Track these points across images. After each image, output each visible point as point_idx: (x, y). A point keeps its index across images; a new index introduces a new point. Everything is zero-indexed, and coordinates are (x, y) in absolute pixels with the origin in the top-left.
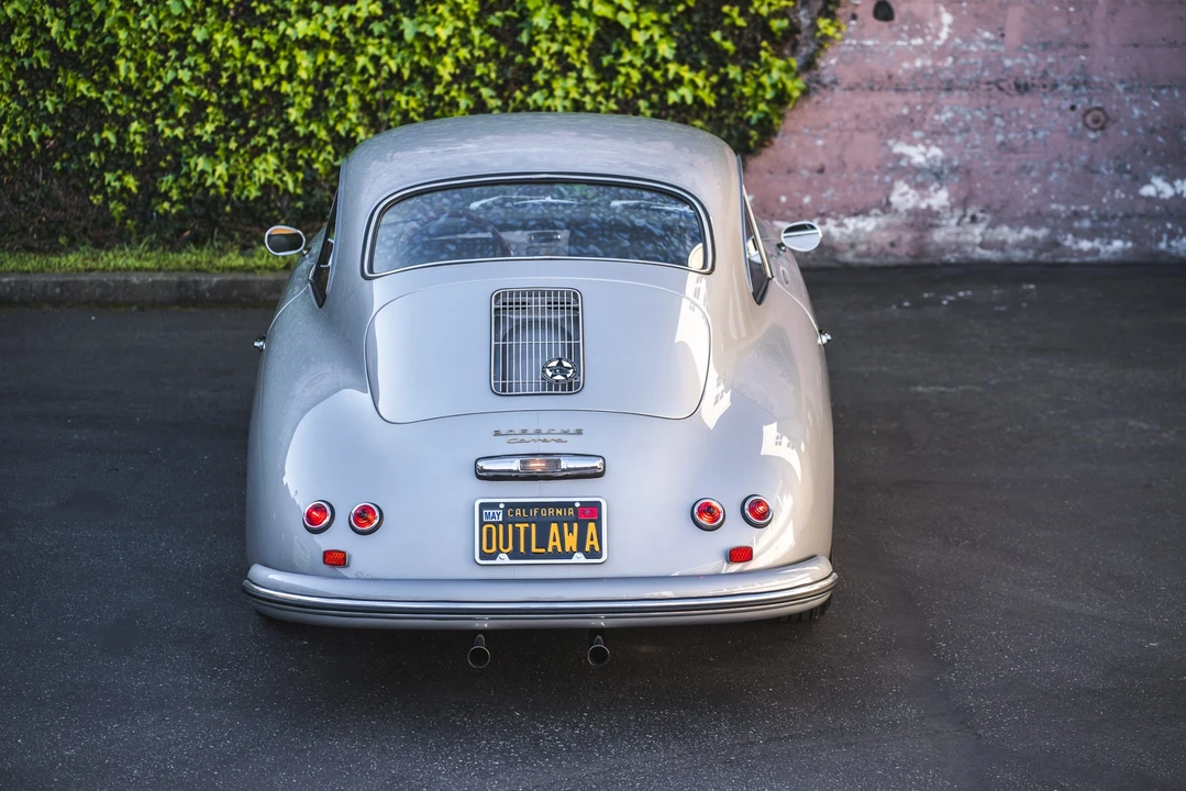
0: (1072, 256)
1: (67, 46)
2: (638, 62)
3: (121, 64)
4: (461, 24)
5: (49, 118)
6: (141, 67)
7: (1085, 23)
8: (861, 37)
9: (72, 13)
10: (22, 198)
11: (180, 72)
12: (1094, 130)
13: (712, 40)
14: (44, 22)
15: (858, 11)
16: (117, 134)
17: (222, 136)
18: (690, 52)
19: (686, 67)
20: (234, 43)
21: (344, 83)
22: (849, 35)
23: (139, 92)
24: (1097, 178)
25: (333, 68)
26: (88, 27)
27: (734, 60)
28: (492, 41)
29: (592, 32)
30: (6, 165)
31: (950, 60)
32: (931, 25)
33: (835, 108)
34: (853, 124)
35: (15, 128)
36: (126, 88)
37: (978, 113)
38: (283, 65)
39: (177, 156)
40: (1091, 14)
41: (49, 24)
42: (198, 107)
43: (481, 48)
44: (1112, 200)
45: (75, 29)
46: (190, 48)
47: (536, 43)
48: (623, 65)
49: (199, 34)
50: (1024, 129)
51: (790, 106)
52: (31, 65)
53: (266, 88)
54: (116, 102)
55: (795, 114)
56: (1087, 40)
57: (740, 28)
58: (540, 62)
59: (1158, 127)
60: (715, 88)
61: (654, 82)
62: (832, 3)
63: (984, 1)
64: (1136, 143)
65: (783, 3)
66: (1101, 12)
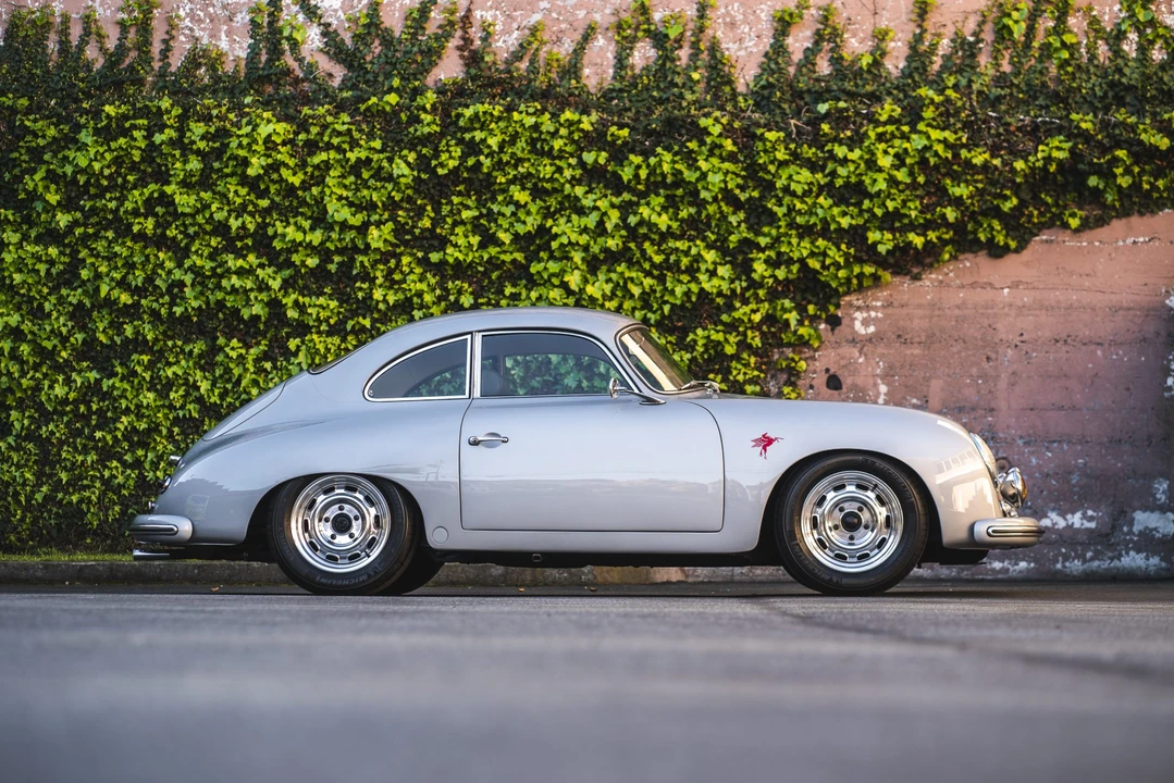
0: (987, 574)
1: (212, 400)
7: (990, 392)
9: (217, 375)
14: (195, 381)
15: (814, 383)
26: (229, 386)
32: (871, 394)
40: (995, 385)
41: (199, 384)
45: (220, 388)
52: (184, 415)
56: (993, 405)
59: (1051, 472)
62: (794, 375)
63: (911, 375)
64: (1034, 485)
65: (756, 373)
66: (1003, 384)
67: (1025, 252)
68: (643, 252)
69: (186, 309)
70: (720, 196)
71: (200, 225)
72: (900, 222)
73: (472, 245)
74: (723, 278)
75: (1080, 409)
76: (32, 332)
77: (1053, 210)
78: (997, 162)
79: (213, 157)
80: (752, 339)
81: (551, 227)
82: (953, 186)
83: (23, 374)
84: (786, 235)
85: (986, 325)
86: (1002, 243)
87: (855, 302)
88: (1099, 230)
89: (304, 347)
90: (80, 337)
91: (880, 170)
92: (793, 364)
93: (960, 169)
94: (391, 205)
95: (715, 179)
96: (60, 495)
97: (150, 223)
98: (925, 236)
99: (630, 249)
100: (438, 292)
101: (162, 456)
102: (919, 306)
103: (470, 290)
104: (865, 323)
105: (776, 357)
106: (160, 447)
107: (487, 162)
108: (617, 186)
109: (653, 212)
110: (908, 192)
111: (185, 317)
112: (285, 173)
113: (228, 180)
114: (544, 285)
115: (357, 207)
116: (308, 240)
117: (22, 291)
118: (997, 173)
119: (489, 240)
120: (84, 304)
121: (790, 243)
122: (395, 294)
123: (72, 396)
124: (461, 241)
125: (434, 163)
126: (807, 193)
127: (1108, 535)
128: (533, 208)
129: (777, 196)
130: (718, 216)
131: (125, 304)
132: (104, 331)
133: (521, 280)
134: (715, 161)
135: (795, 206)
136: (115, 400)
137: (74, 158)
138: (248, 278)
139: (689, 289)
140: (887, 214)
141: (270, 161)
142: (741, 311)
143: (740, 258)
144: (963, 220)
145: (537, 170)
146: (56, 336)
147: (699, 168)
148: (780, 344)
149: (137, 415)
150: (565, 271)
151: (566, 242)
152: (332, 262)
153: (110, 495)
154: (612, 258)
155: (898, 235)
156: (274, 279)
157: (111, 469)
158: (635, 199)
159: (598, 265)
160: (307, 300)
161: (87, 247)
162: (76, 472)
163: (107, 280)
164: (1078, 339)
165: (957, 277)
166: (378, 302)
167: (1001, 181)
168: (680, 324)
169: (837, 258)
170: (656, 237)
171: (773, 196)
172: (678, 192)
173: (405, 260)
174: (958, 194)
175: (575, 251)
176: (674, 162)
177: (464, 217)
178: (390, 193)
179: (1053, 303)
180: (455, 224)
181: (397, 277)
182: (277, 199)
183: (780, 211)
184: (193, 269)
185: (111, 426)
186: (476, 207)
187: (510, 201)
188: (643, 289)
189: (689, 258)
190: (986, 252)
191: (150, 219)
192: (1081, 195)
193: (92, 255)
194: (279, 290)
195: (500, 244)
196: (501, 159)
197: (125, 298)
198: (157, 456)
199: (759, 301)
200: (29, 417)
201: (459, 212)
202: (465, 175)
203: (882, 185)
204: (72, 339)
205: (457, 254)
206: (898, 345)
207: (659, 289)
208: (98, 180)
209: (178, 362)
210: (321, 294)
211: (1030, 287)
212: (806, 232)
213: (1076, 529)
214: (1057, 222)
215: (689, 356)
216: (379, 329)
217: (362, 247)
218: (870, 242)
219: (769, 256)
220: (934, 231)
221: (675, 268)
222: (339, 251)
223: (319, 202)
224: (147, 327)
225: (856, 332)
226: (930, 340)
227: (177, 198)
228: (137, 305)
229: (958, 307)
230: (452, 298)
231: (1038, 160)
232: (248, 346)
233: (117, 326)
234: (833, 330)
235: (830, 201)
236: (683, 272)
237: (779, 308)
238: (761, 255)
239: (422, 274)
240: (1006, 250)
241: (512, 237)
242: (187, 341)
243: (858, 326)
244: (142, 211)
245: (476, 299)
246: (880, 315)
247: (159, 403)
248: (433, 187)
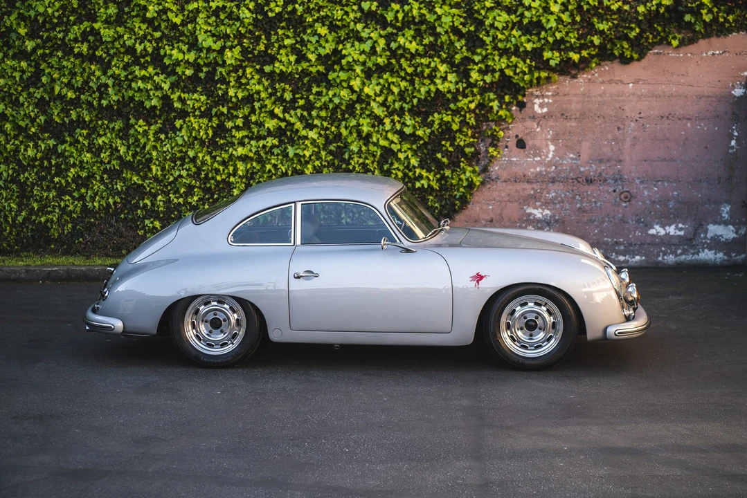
1: (128, 159)
2: (401, 168)
3: (154, 168)
4: (316, 150)
5: (119, 193)
6: (163, 169)
7: (619, 149)
8: (510, 156)
9: (130, 143)
10: (105, 232)
11: (182, 172)
12: (625, 202)
13: (437, 157)
14: (117, 147)
15: (508, 144)
16: (151, 201)
17: (201, 202)
18: (427, 163)
19: (425, 171)
20: (208, 158)
21: (260, 177)
22: (505, 156)
23: (162, 181)
24: (627, 226)
25: (255, 170)
26: (138, 150)
27: (448, 167)
28: (331, 157)
29: (379, 154)
30: (98, 216)
31: (554, 167)
32: (544, 151)
33: (498, 191)
34: (507, 198)
35: (102, 198)
36: (156, 179)
37: (568, 194)
38: (231, 169)
39: (180, 212)
40: (623, 145)
41: (119, 148)
42: (190, 189)
43: (325, 161)
44: (634, 236)
45: (132, 150)
46: (186, 160)
47: (352, 159)
48: (394, 169)
49: (191, 153)
50: (590, 201)
51: (475, 189)
52: (110, 168)
53: (222, 179)
54: (151, 186)
55: (478, 193)
56: (621, 158)
57: (450, 152)
58: (354, 167)
59: (656, 200)
60: (438, 180)
61: (409, 177)
62: (495, 140)
63: (570, 139)
64: (646, 208)
65: (472, 140)
66: (628, 144)
67: (643, 60)
68: (400, 66)
69: (110, 101)
70: (449, 30)
71: (117, 49)
72: (564, 44)
73: (292, 62)
74: (451, 82)
75: (676, 161)
76: (12, 116)
77: (662, 34)
78: (626, 7)
79: (124, 4)
80: (470, 119)
81: (342, 50)
82: (598, 23)
83: (8, 142)
84: (491, 54)
85: (618, 107)
86: (629, 56)
87: (535, 93)
88: (691, 46)
89: (185, 125)
90: (42, 118)
91: (552, 13)
92: (495, 133)
93: (603, 12)
94: (239, 36)
95: (446, 20)
96: (34, 217)
97: (85, 48)
98: (580, 53)
99: (392, 63)
100: (270, 90)
101: (97, 193)
102: (576, 95)
103: (290, 89)
104: (541, 106)
105: (485, 128)
106: (95, 187)
107: (300, 9)
108: (384, 24)
109: (406, 41)
110: (569, 26)
111: (109, 107)
112: (170, 15)
113: (135, 19)
114: (337, 86)
115: (217, 37)
116: (186, 58)
117: (5, 90)
118: (626, 13)
119: (301, 58)
120: (45, 98)
121: (494, 59)
122: (243, 91)
123: (39, 155)
124: (284, 59)
125: (266, 8)
126: (504, 28)
127: (691, 239)
128: (330, 38)
129: (486, 29)
130: (448, 42)
131: (71, 98)
132: (58, 114)
133: (322, 82)
134: (446, 8)
135: (497, 36)
136: (66, 158)
137: (35, 6)
138: (148, 82)
139: (430, 89)
140: (556, 41)
141: (161, 7)
142: (463, 102)
143: (462, 68)
144: (604, 43)
145: (332, 14)
146: (27, 118)
147: (436, 13)
148: (487, 120)
149: (80, 167)
150: (351, 78)
151: (351, 60)
152: (202, 71)
153: (65, 217)
154: (380, 70)
155: (563, 53)
156: (165, 83)
157: (65, 201)
158: (395, 31)
159: (371, 73)
160: (186, 96)
161: (45, 61)
162: (43, 203)
163: (58, 82)
164: (676, 116)
165: (600, 76)
166: (231, 97)
167: (629, 18)
168: (424, 110)
169: (524, 69)
170: (408, 56)
171: (483, 30)
172: (422, 27)
173: (249, 70)
174: (601, 29)
175: (357, 65)
176: (420, 9)
177: (286, 44)
178: (238, 29)
179: (661, 93)
180: (280, 47)
181: (244, 81)
182: (166, 32)
183: (488, 40)
184: (113, 76)
185: (64, 173)
186: (294, 37)
187: (315, 33)
188: (400, 89)
189: (430, 69)
190: (618, 60)
191: (85, 43)
192: (680, 25)
193: (49, 67)
194: (169, 90)
195: (309, 61)
196: (309, 7)
197: (71, 95)
198: (93, 193)
199: (474, 95)
200: (12, 168)
201: (283, 40)
202: (286, 16)
203: (553, 24)
204: (38, 120)
205: (282, 67)
206: (562, 120)
207: (410, 88)
208: (51, 19)
209: (105, 134)
210: (196, 91)
211: (646, 82)
212: (504, 52)
213: (672, 236)
214: (664, 41)
215: (429, 131)
216: (232, 114)
217: (221, 63)
218: (545, 59)
219: (480, 68)
220: (586, 50)
221: (421, 75)
222: (205, 65)
223: (193, 33)
224: (85, 112)
225: (535, 112)
226: (582, 116)
227: (102, 31)
228: (78, 98)
229: (600, 96)
230: (279, 94)
231: (653, 6)
232: (150, 124)
233: (66, 112)
234: (520, 110)
235: (520, 33)
236: (425, 78)
237: (487, 99)
238: (475, 67)
239: (259, 79)
240: (632, 59)
241: (317, 57)
242: (111, 121)
243: (536, 108)
244: (80, 39)
245: (294, 95)
246: (550, 101)
247: (94, 160)
248: (266, 24)
